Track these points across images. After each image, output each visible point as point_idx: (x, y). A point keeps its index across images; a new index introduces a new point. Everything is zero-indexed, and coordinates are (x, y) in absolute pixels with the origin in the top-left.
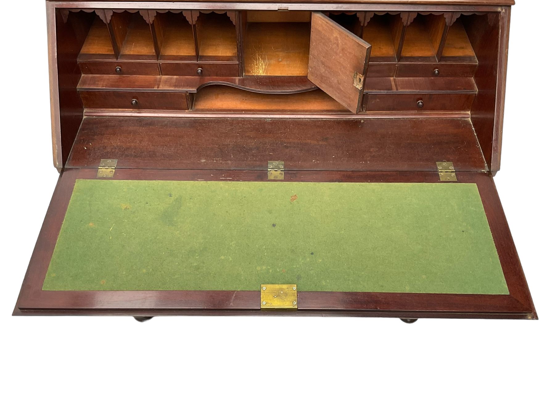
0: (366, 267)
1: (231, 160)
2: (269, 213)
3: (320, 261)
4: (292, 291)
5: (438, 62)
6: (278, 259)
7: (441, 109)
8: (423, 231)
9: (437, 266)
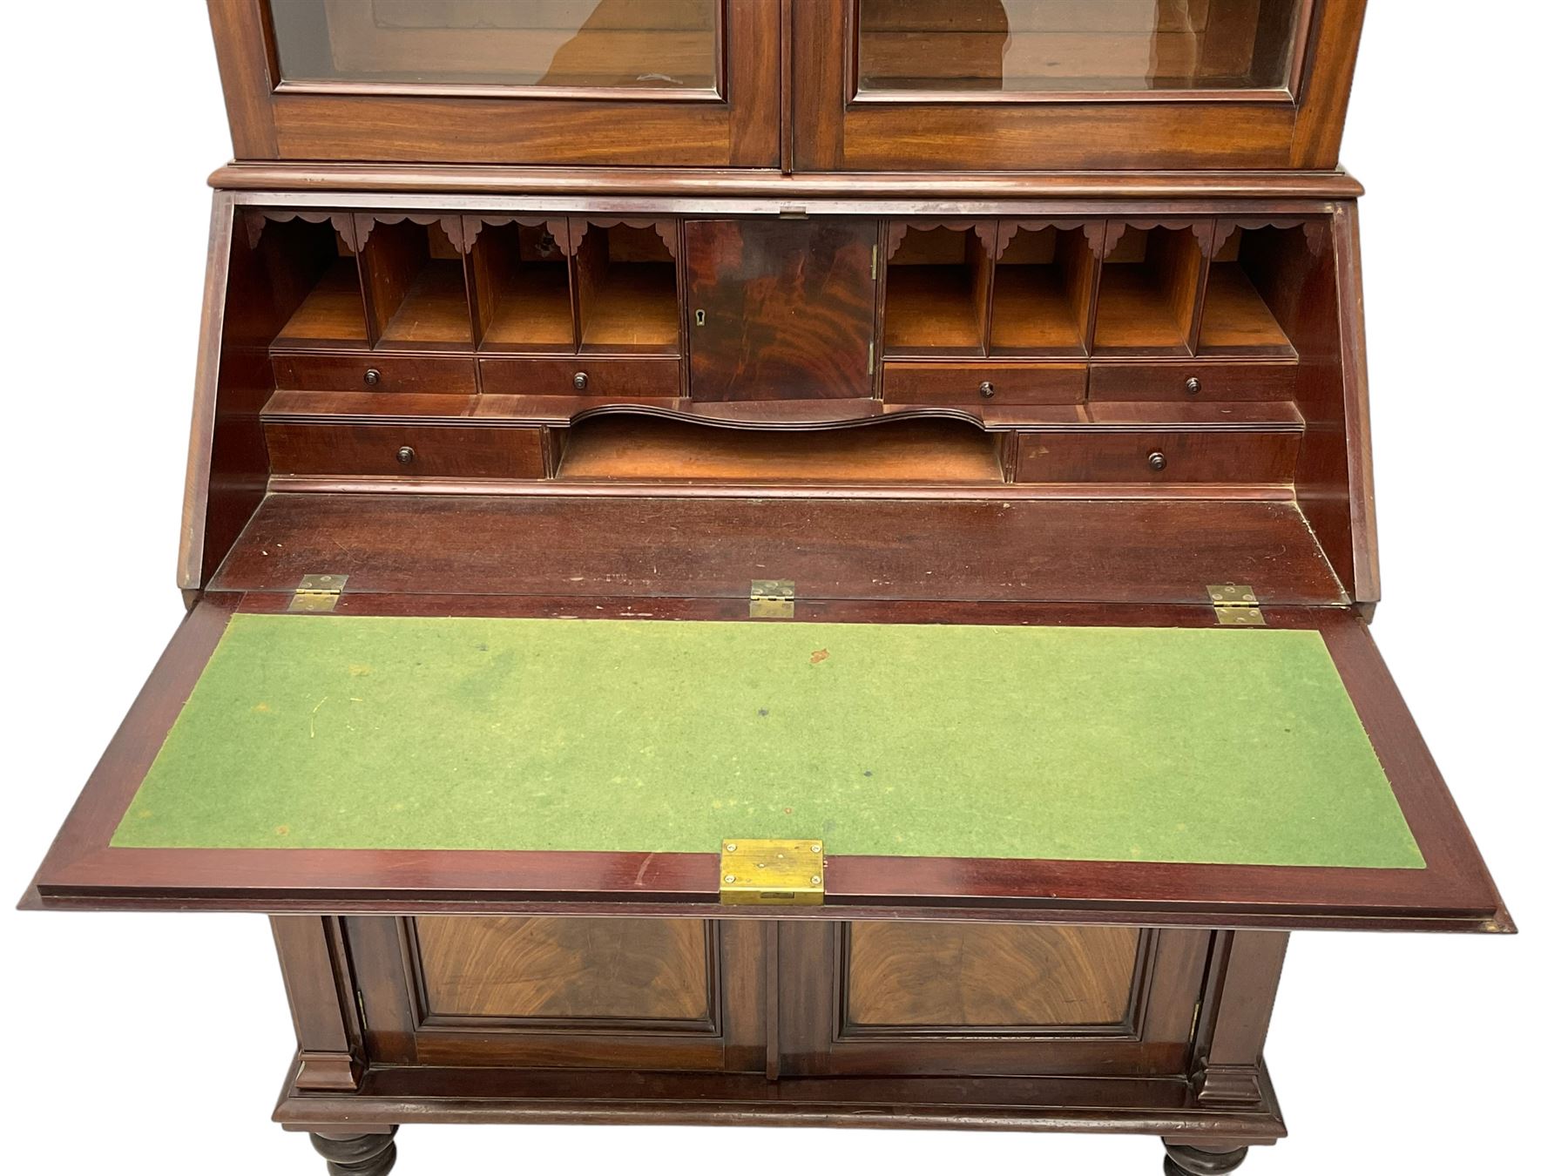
0: (1019, 805)
1: (650, 578)
2: (750, 687)
3: (890, 789)
4: (809, 853)
5: (1192, 356)
6: (773, 785)
7: (1216, 479)
8: (1175, 728)
9: (1218, 805)
